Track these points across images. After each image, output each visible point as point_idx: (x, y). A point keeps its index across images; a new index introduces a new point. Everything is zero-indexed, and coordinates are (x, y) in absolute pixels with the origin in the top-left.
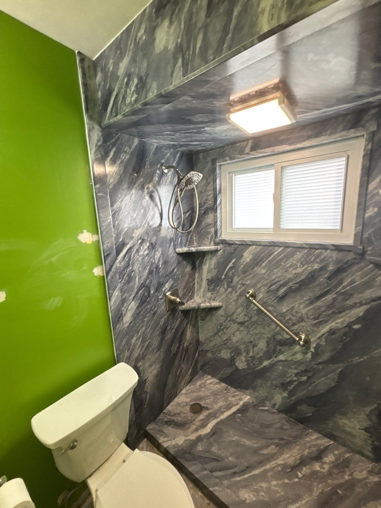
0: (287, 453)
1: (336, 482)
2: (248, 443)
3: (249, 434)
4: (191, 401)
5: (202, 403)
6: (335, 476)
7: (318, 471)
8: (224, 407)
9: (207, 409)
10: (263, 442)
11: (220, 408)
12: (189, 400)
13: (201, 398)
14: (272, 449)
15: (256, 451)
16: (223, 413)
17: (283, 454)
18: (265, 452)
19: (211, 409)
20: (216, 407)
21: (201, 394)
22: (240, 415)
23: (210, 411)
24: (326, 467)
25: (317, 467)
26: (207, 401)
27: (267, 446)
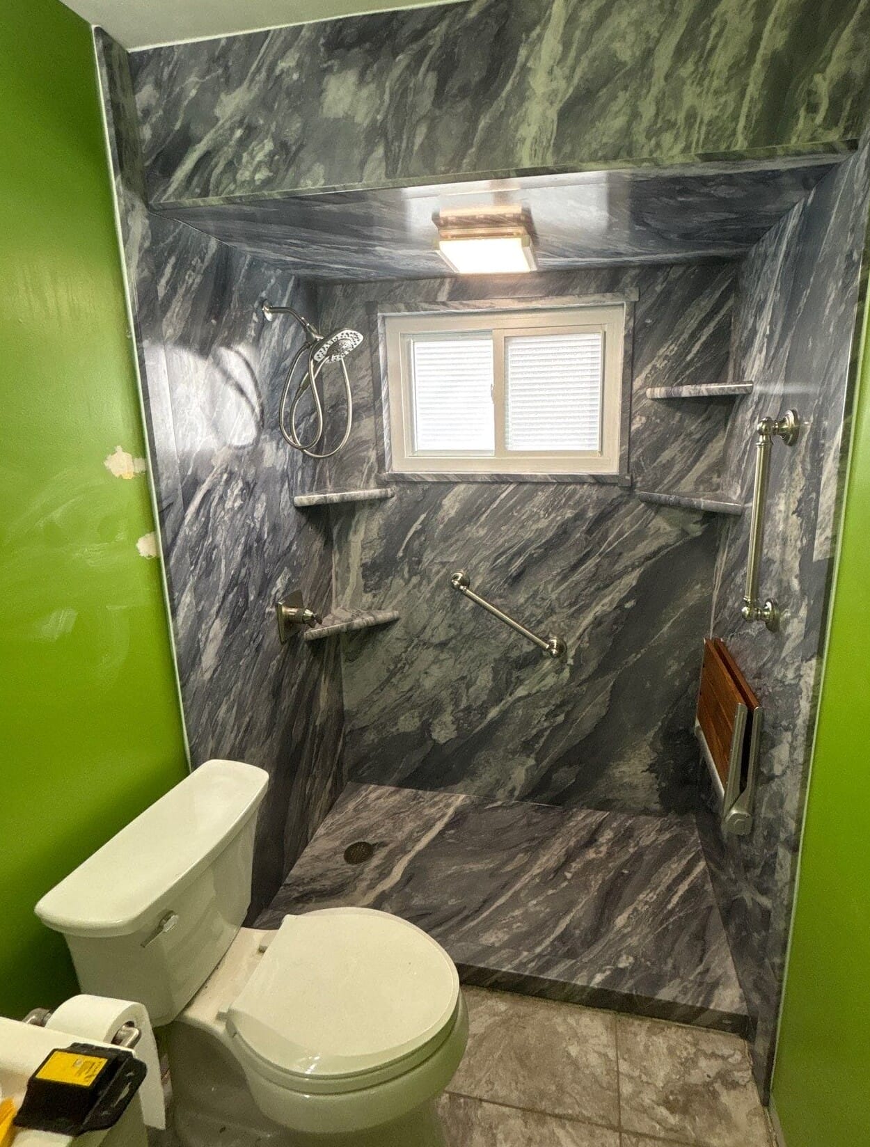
0: (544, 855)
1: (618, 862)
2: (475, 867)
3: (476, 855)
4: (343, 843)
5: (370, 839)
6: (616, 856)
7: (594, 859)
8: (417, 830)
9: (383, 845)
10: (505, 856)
11: (411, 833)
12: (337, 843)
13: (364, 832)
14: (521, 858)
15: (493, 874)
16: (418, 840)
17: (538, 858)
18: (509, 868)
19: (392, 842)
20: (400, 836)
21: (363, 823)
22: (452, 831)
23: (391, 846)
24: (604, 849)
25: (591, 854)
26: (378, 831)
27: (513, 858)
